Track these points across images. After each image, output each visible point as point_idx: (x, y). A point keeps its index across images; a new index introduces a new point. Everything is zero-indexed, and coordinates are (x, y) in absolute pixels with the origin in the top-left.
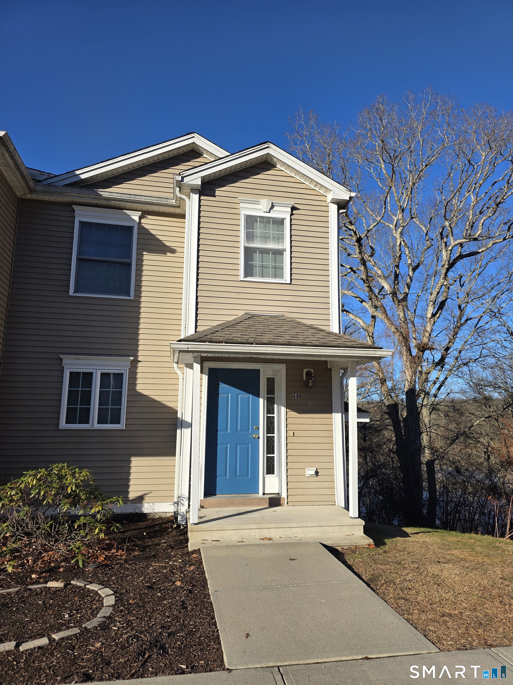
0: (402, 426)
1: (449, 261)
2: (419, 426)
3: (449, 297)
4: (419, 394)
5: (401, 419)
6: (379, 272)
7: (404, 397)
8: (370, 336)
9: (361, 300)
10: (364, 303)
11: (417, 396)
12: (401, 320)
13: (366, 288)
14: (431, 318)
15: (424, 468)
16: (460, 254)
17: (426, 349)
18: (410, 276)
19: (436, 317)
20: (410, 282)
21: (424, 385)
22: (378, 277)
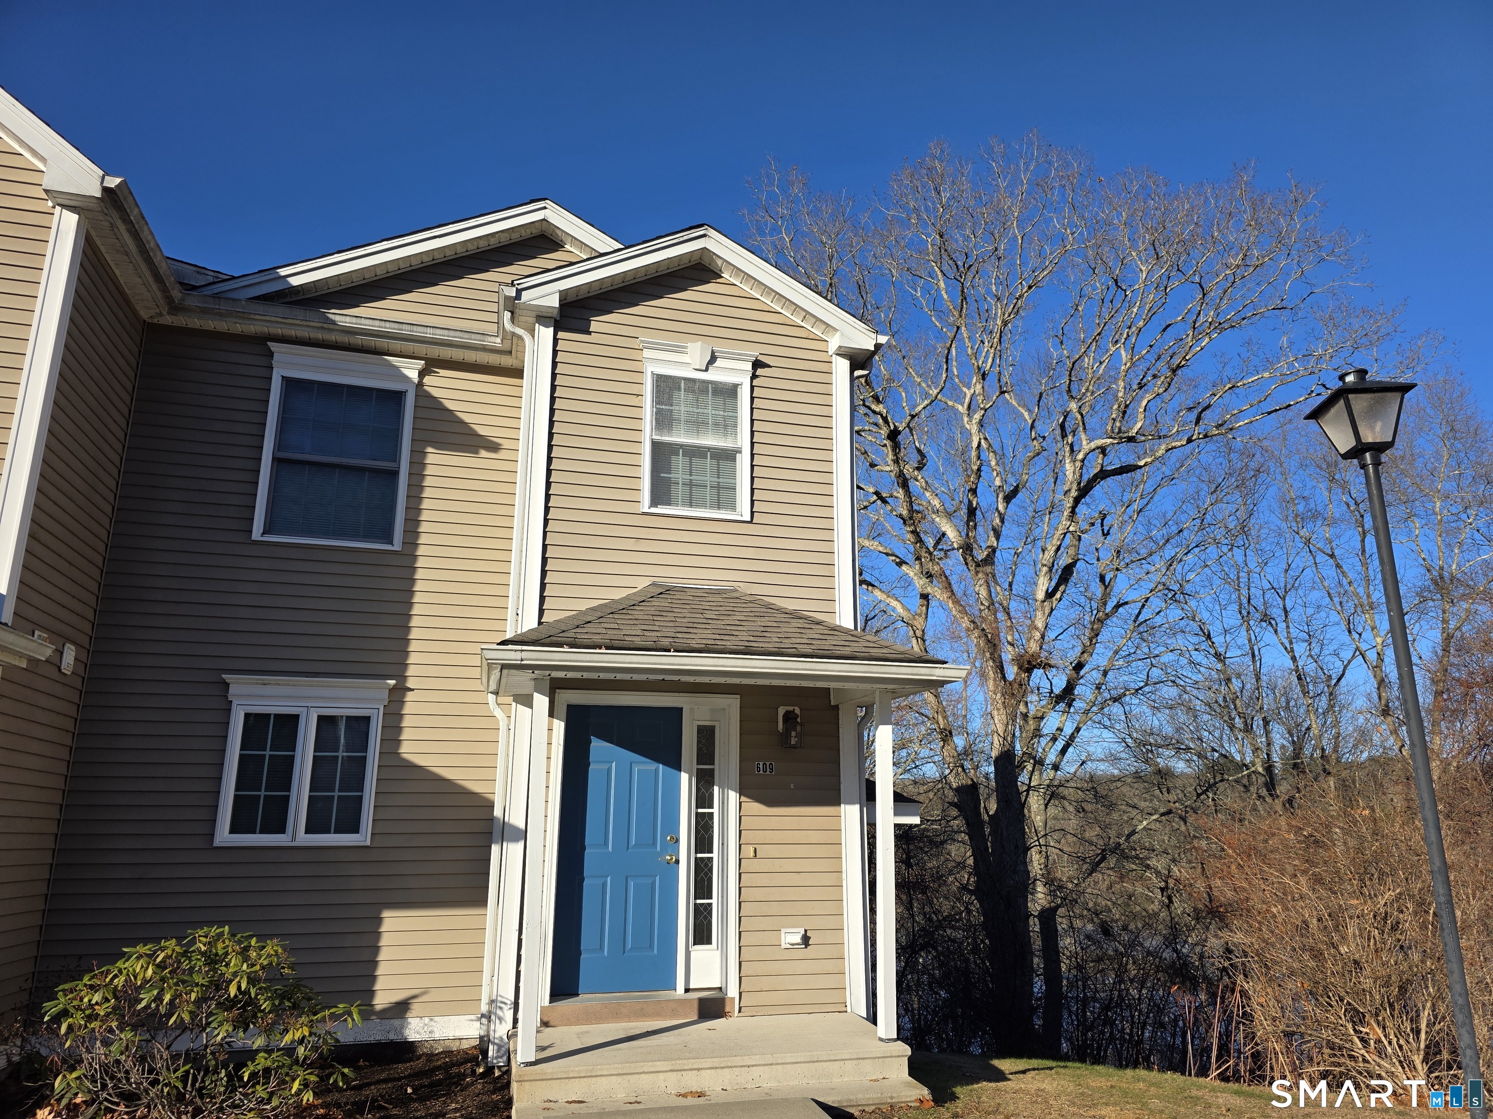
0: (987, 833)
1: (1079, 484)
2: (1024, 833)
3: (1080, 556)
4: (1022, 762)
5: (986, 818)
6: (936, 502)
7: (992, 769)
8: (917, 638)
9: (898, 560)
10: (904, 568)
11: (1018, 767)
12: (982, 604)
13: (909, 536)
14: (1044, 601)
15: (1035, 925)
16: (1101, 470)
17: (1035, 667)
18: (999, 512)
19: (1054, 599)
20: (1000, 524)
21: (1033, 744)
22: (934, 512)
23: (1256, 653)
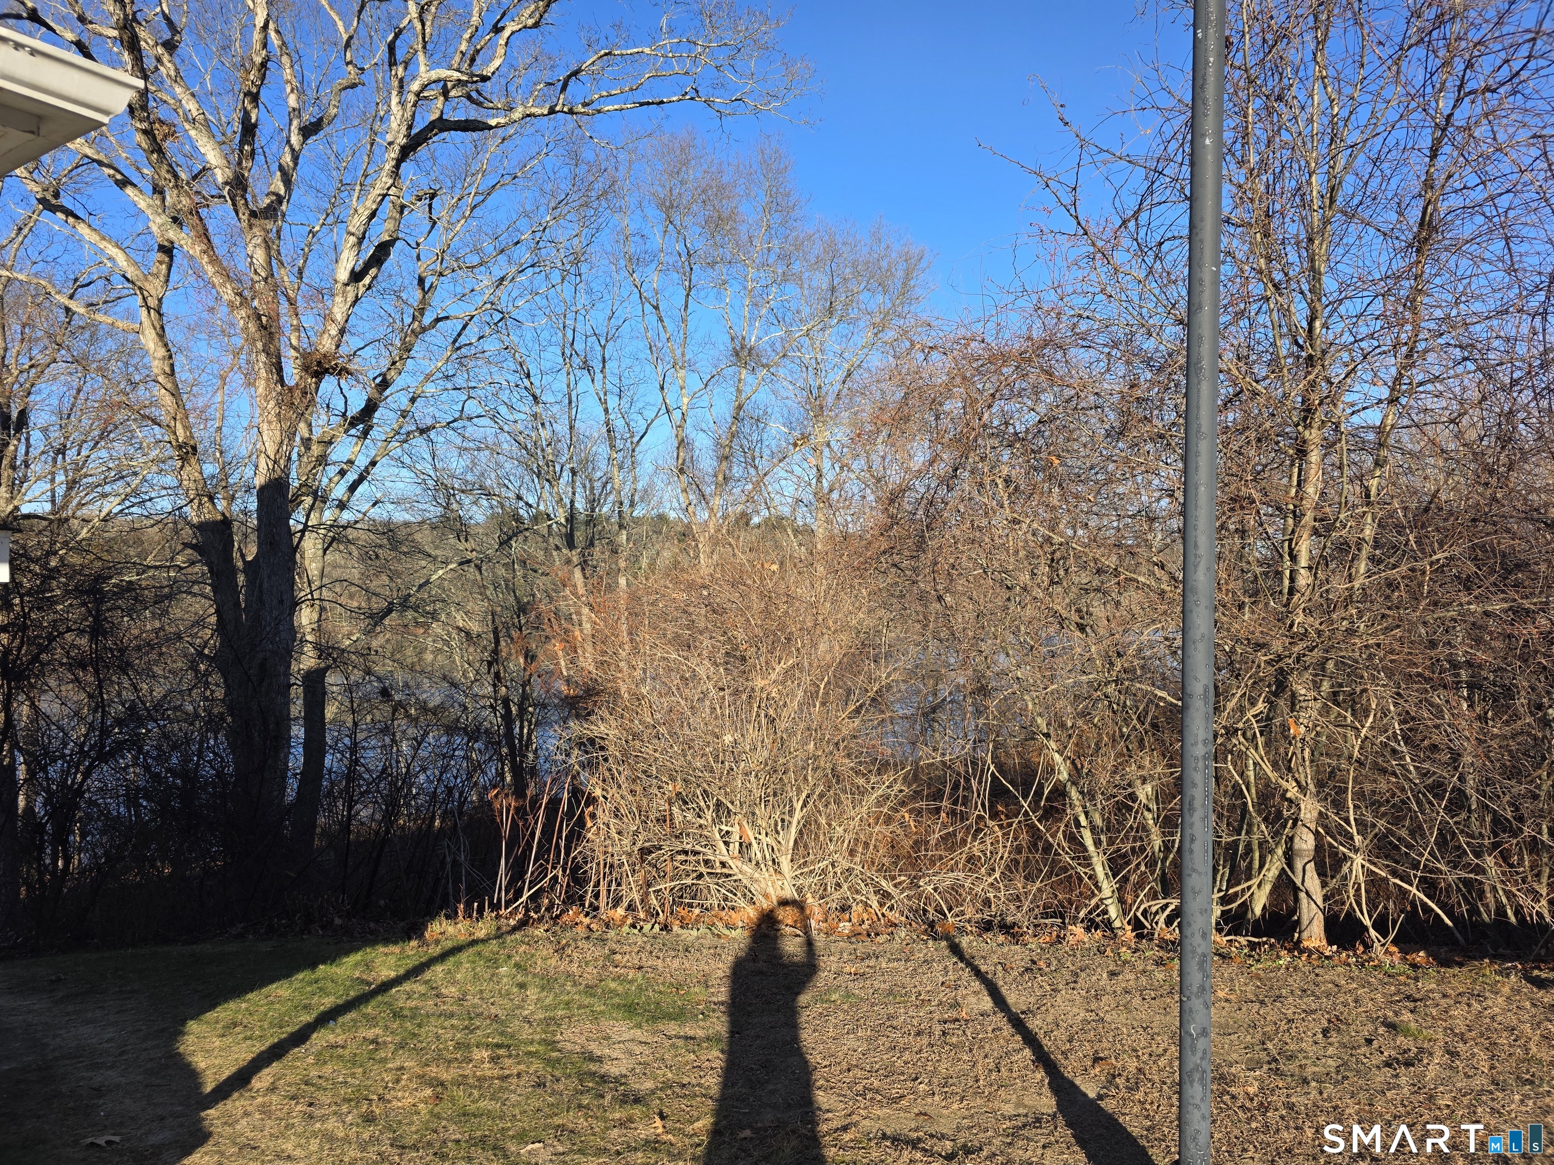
0: (241, 584)
1: (410, 127)
2: (293, 583)
3: (400, 235)
4: (297, 496)
5: (240, 564)
6: (191, 106)
8: (149, 309)
9: (119, 177)
10: (129, 190)
11: (292, 501)
12: (256, 272)
13: (139, 138)
14: (347, 285)
15: (297, 692)
16: (440, 118)
17: (326, 371)
18: (291, 146)
19: (361, 284)
20: (291, 164)
21: (315, 475)
22: (187, 120)
23: (574, 399)
